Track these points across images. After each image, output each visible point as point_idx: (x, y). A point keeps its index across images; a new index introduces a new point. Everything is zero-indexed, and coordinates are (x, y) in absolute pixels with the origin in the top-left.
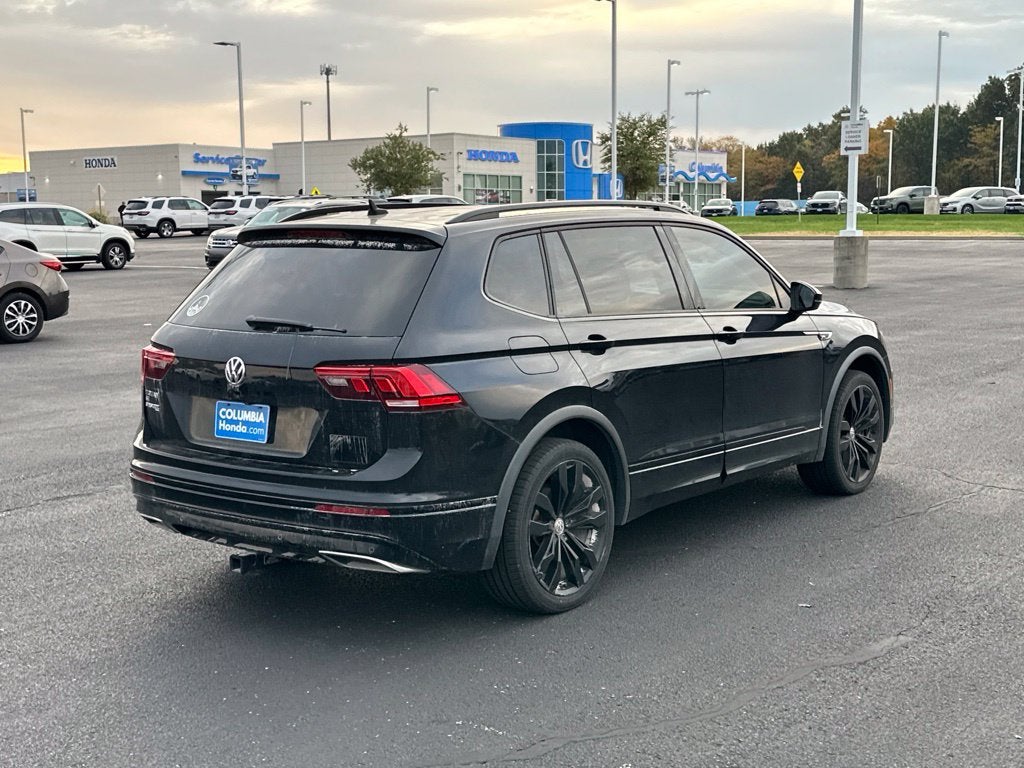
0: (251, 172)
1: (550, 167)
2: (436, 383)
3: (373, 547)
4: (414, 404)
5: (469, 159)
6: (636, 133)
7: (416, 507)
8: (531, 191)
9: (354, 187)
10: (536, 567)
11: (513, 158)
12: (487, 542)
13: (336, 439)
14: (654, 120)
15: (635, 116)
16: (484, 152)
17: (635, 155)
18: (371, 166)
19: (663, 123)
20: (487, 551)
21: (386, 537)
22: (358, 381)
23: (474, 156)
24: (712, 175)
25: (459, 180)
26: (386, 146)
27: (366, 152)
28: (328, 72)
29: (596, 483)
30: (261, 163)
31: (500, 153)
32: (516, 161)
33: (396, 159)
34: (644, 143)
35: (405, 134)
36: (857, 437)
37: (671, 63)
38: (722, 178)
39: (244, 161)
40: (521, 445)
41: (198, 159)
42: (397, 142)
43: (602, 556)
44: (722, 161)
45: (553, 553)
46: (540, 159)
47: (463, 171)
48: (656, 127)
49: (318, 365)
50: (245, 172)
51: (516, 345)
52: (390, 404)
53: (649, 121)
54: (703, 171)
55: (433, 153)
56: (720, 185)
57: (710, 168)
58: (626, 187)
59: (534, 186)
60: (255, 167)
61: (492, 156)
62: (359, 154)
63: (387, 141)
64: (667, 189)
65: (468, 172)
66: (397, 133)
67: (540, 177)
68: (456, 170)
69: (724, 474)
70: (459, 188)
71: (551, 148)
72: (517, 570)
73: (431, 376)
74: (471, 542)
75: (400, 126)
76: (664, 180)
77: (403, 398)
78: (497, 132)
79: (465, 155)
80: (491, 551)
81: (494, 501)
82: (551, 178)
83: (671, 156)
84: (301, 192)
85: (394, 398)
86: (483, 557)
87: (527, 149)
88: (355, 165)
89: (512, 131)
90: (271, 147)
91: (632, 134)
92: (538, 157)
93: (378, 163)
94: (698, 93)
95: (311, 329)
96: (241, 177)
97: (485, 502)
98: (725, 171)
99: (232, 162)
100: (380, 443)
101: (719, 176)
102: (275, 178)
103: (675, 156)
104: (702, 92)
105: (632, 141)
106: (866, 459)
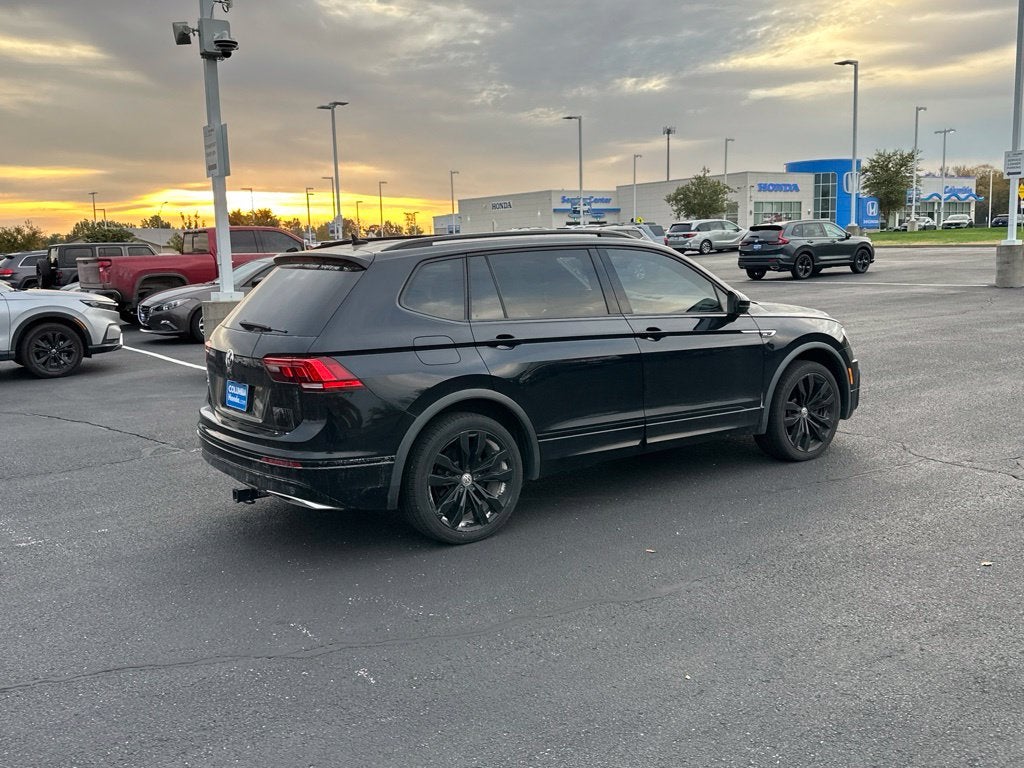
0: (587, 208)
1: (825, 193)
2: (339, 371)
3: (292, 489)
4: (320, 386)
5: (760, 191)
6: (890, 165)
7: (320, 462)
8: (809, 213)
9: (668, 217)
10: (437, 509)
11: (795, 188)
12: (388, 489)
13: (277, 410)
14: (905, 154)
15: (890, 151)
16: (772, 185)
17: (890, 182)
18: (681, 200)
19: (911, 156)
20: (389, 497)
21: (301, 484)
22: (285, 369)
23: (763, 188)
24: (962, 196)
25: (751, 207)
26: (693, 184)
27: (678, 189)
28: (669, 132)
29: (502, 448)
30: (607, 201)
31: (784, 185)
32: (797, 190)
33: (700, 194)
34: (898, 172)
35: (707, 175)
36: (809, 415)
37: (918, 109)
38: (971, 198)
39: (581, 201)
40: (418, 418)
41: (564, 200)
42: (701, 181)
43: (509, 503)
44: (971, 184)
45: (455, 499)
46: (816, 188)
47: (754, 200)
48: (906, 161)
49: (266, 356)
50: (582, 208)
51: (419, 343)
52: (305, 386)
53: (901, 155)
54: (954, 192)
55: (728, 188)
56: (969, 204)
57: (961, 191)
58: (881, 207)
59: (811, 209)
60: (590, 204)
61: (777, 188)
62: (672, 191)
63: (694, 181)
64: (914, 208)
65: (759, 200)
66: (702, 175)
67: (816, 202)
68: (748, 199)
69: (644, 442)
70: (751, 212)
71: (826, 179)
72: (418, 511)
73: (338, 366)
74: (371, 490)
75: (704, 169)
76: (911, 201)
77: (312, 382)
78: (783, 169)
79: (756, 188)
80: (393, 496)
81: (392, 459)
82: (826, 202)
83: (917, 181)
84: (632, 220)
85: (306, 382)
86: (386, 501)
87: (806, 181)
88: (668, 201)
89: (795, 168)
90: (615, 189)
91: (887, 166)
92: (816, 187)
93: (686, 196)
94: (945, 132)
95: (270, 330)
96: (579, 212)
97: (384, 460)
98: (974, 192)
99: (573, 202)
100: (300, 414)
101: (968, 197)
102: (617, 211)
103: (922, 183)
104: (949, 131)
105: (887, 171)
106: (820, 432)
